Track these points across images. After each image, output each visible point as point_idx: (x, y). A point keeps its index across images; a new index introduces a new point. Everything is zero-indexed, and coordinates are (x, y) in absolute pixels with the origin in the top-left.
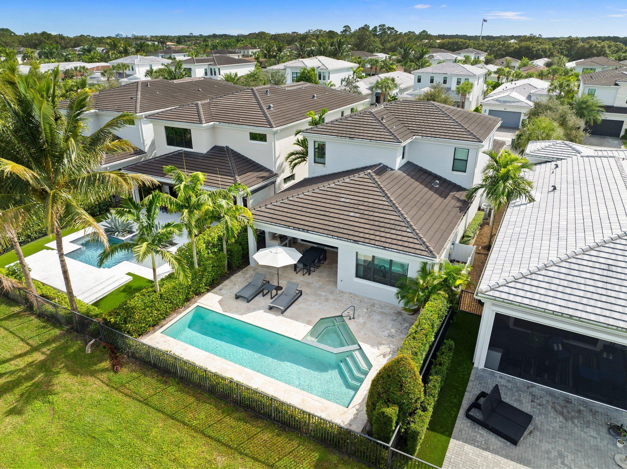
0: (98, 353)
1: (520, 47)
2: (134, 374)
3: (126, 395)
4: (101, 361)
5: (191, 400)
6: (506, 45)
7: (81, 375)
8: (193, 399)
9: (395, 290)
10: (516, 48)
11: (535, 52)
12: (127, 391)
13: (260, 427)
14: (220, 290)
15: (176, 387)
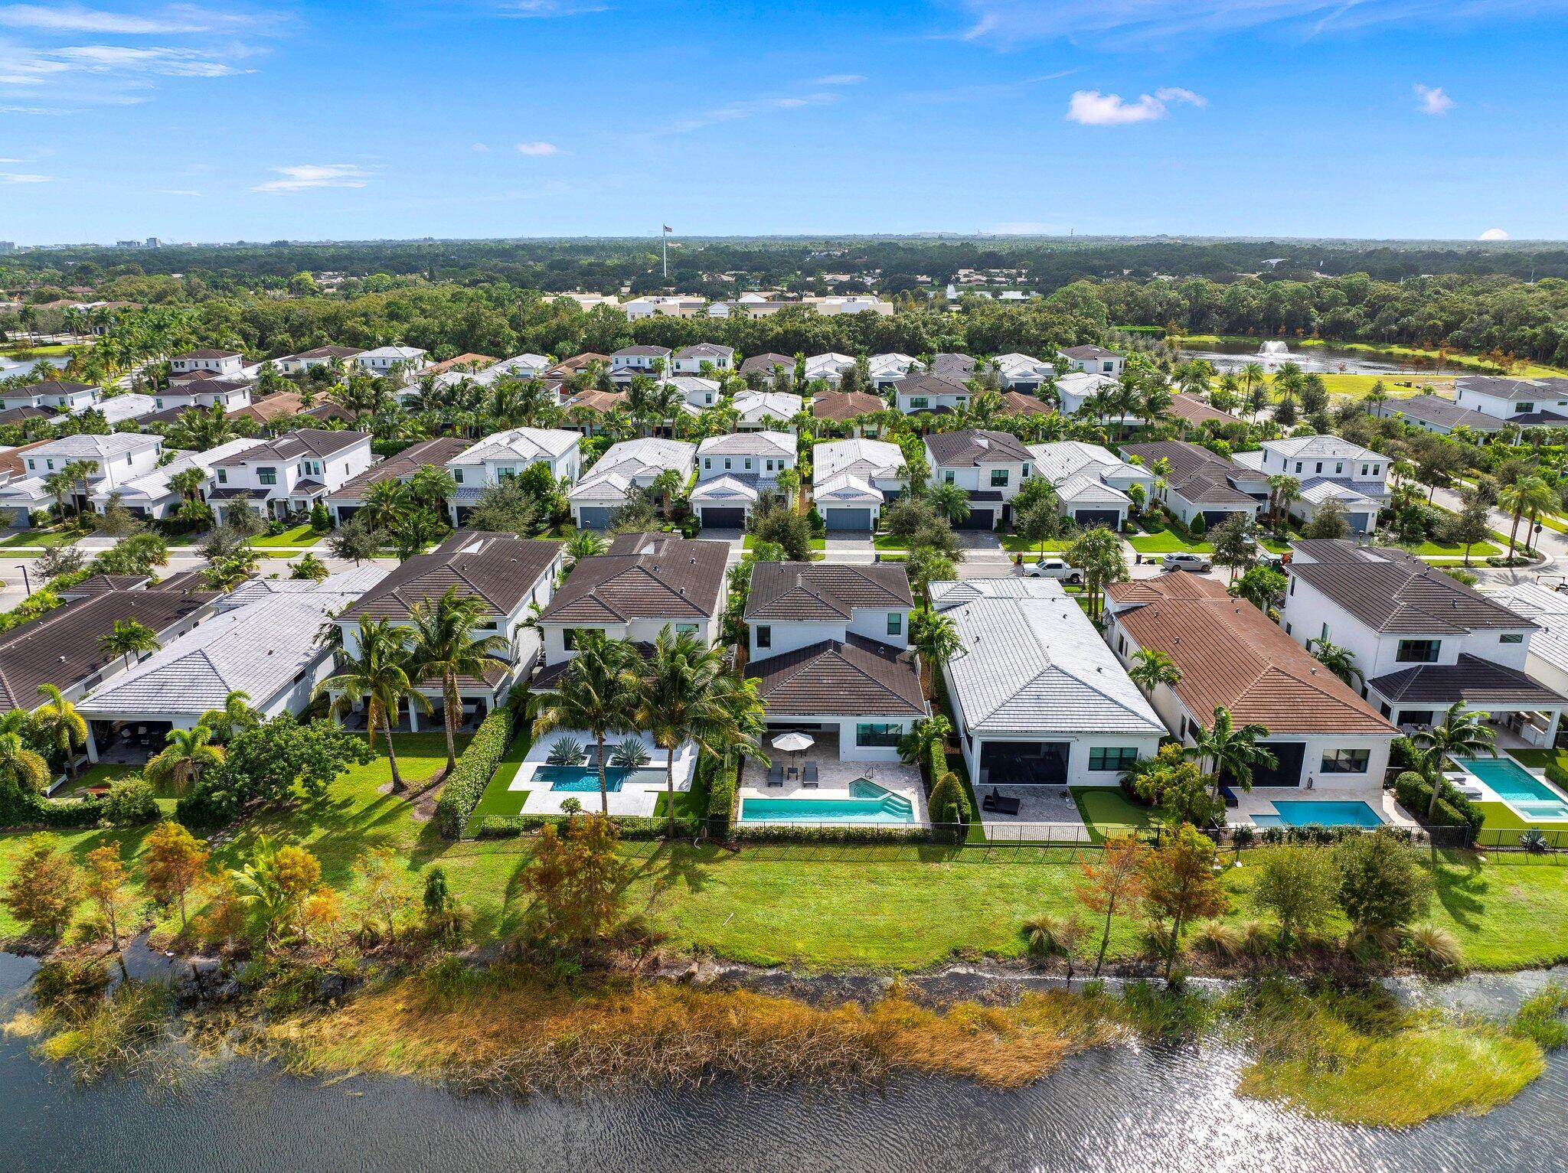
0: (707, 846)
4: (717, 850)
9: (895, 748)
10: (778, 333)
11: (811, 340)
14: (748, 782)
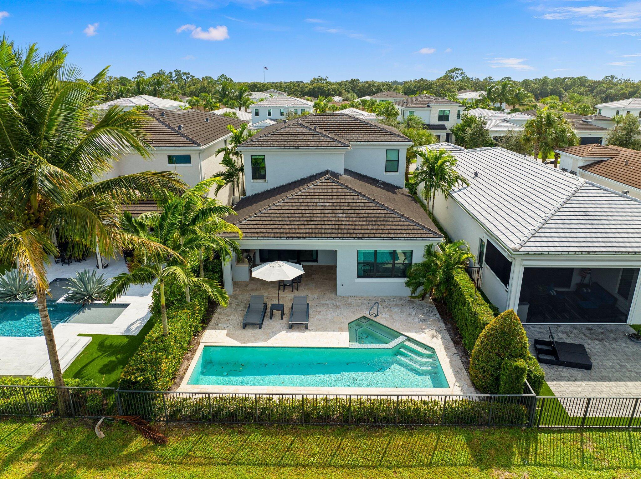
0: (116, 433)
1: (314, 88)
2: (191, 439)
3: (201, 464)
4: (130, 440)
5: (288, 439)
6: (301, 86)
7: (114, 465)
8: (291, 437)
10: (310, 88)
11: (327, 92)
12: (197, 460)
13: (388, 435)
14: (217, 324)
15: (258, 432)
